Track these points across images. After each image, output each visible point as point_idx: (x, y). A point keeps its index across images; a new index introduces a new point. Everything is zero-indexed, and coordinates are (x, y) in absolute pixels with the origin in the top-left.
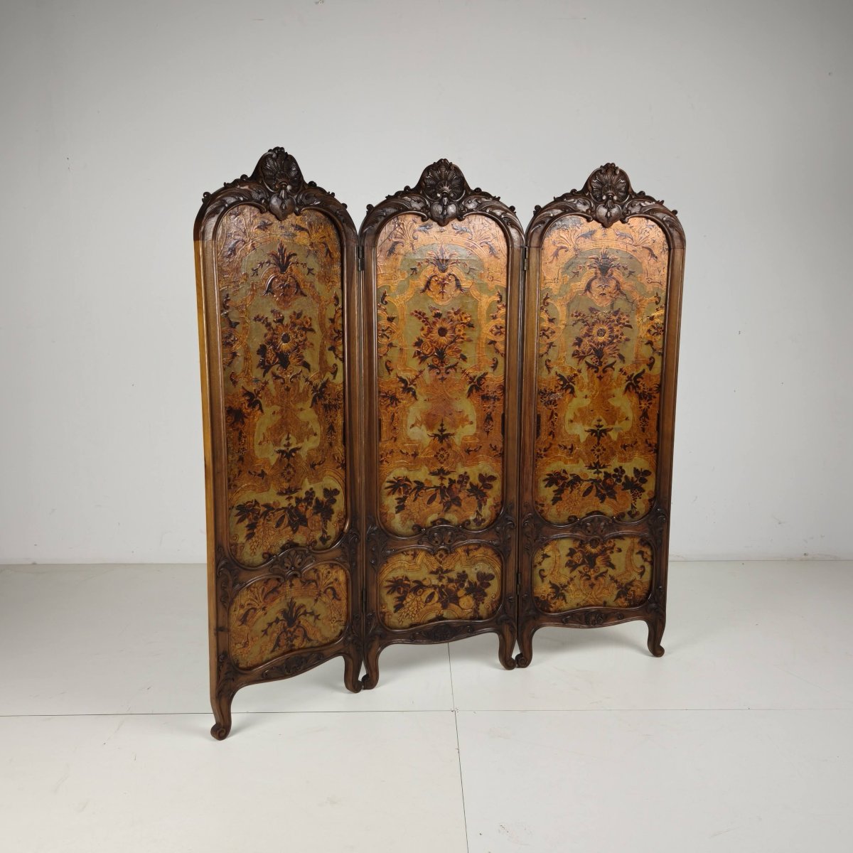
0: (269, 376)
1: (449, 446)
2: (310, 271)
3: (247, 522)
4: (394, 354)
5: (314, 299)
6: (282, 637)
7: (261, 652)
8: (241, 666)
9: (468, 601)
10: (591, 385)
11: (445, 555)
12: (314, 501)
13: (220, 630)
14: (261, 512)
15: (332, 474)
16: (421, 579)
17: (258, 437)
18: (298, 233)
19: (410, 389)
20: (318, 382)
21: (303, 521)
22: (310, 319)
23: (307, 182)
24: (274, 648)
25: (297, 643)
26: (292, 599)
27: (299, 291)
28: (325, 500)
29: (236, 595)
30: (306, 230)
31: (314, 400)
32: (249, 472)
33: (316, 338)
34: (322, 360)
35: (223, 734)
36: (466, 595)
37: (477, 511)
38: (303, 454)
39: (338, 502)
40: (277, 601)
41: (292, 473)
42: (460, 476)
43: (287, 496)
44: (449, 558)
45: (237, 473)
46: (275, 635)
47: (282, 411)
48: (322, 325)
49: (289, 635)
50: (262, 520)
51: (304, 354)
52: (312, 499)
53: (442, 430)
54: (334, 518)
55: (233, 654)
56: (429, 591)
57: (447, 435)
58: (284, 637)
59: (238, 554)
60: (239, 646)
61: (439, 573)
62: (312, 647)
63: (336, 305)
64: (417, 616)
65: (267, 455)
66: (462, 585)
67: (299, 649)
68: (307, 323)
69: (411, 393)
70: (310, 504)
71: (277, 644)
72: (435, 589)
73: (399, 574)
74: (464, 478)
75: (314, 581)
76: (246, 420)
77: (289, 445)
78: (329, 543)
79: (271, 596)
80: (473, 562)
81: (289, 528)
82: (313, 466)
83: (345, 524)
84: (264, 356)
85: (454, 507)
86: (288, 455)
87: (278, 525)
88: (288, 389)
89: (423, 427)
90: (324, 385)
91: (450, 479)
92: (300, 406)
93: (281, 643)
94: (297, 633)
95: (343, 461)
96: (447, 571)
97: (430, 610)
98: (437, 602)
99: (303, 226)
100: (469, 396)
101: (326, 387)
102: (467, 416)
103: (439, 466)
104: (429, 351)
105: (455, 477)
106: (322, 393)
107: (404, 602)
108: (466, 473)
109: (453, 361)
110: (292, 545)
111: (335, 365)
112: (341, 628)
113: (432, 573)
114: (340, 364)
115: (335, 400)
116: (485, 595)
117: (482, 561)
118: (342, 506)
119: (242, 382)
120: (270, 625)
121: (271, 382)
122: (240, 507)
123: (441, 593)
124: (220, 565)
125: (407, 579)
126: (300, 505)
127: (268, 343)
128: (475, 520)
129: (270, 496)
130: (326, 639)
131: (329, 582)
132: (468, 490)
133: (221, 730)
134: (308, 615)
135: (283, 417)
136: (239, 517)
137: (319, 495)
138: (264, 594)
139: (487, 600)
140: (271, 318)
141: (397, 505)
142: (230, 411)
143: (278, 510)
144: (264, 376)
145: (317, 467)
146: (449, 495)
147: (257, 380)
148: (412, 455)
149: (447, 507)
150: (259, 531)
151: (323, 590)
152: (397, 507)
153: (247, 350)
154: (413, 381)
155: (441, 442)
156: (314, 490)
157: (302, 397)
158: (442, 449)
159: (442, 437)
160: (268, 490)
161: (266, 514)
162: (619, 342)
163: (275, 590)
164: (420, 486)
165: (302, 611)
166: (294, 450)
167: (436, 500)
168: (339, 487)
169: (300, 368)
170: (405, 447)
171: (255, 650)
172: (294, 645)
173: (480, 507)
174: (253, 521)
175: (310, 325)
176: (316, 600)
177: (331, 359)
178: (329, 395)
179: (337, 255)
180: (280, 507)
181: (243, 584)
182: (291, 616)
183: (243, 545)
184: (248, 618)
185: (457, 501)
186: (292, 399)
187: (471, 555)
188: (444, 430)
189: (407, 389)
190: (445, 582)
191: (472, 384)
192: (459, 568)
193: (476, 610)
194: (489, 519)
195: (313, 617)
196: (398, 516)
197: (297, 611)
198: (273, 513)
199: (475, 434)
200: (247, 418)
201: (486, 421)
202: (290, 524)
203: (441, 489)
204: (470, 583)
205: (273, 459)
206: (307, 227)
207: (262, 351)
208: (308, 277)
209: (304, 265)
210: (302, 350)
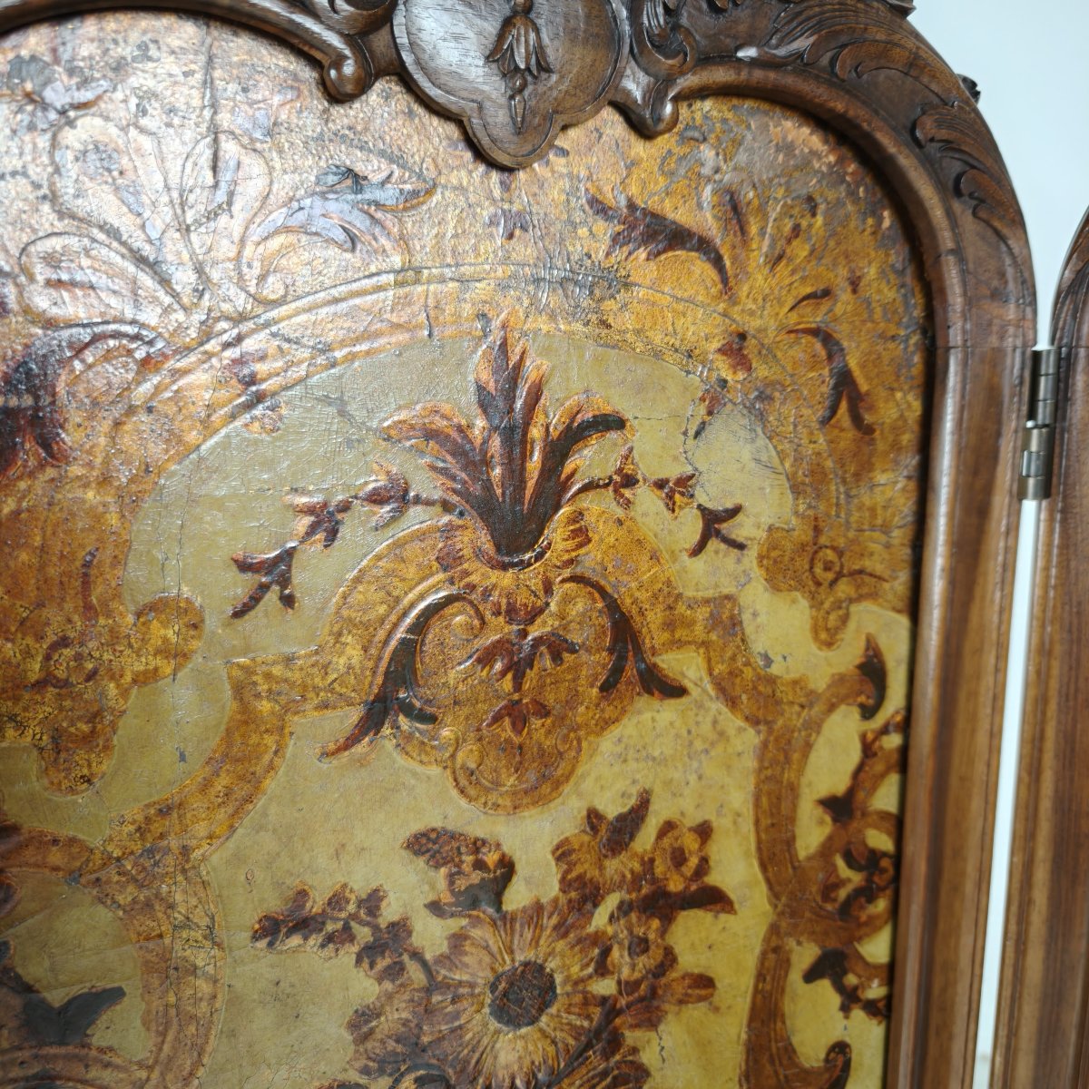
2: (714, 524)
5: (732, 703)
18: (640, 265)
22: (701, 829)
27: (630, 671)
33: (732, 941)
51: (648, 1057)
68: (679, 858)
99: (680, 214)
175: (701, 871)
206: (707, 222)
208: (698, 565)
209: (676, 490)
210: (631, 1037)
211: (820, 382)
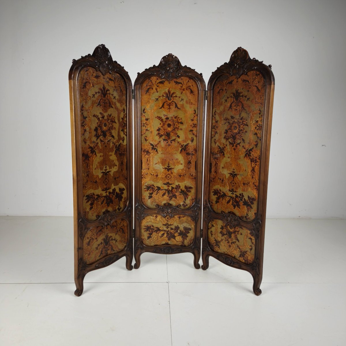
0: (99, 140)
1: (172, 173)
2: (115, 97)
3: (90, 202)
4: (148, 134)
5: (116, 109)
6: (103, 250)
7: (95, 257)
8: (87, 263)
9: (180, 238)
10: (231, 152)
11: (169, 218)
12: (115, 193)
13: (79, 249)
15: (122, 182)
16: (159, 227)
17: (95, 166)
18: (110, 81)
19: (155, 149)
20: (117, 144)
21: (112, 201)
22: (115, 117)
24: (100, 255)
25: (109, 252)
26: (107, 234)
27: (110, 106)
28: (120, 193)
29: (86, 234)
30: (113, 81)
31: (116, 151)
32: (91, 181)
33: (116, 125)
34: (119, 135)
35: (80, 294)
36: (178, 235)
37: (184, 201)
38: (112, 173)
39: (124, 193)
40: (102, 235)
41: (107, 181)
42: (177, 186)
43: (106, 191)
44: (171, 219)
45: (86, 181)
46: (101, 249)
47: (104, 155)
48: (119, 120)
49: (106, 249)
50: (96, 201)
51: (112, 132)
52: (115, 192)
53: (169, 166)
54: (123, 200)
55: (84, 258)
56: (162, 232)
57: (171, 169)
58: (104, 250)
59: (86, 216)
60: (87, 255)
61: (167, 225)
62: (114, 253)
63: (124, 113)
64: (157, 242)
65: (98, 173)
66: (177, 231)
67: (110, 254)
68: (113, 119)
69: (156, 150)
70: (114, 194)
71: (101, 253)
72: (165, 232)
73: (149, 224)
74: (178, 187)
75: (115, 226)
76: (90, 159)
77: (106, 170)
78: (121, 210)
79: (99, 233)
80: (181, 223)
81: (106, 204)
82: (115, 179)
83: (127, 203)
84: (97, 132)
85: (173, 199)
86: (106, 174)
87: (102, 204)
88: (106, 146)
89: (161, 164)
90: (119, 145)
91: (172, 187)
92: (110, 153)
93: (103, 253)
94: (109, 248)
95: (126, 176)
96: (170, 225)
97: (163, 240)
98: (166, 237)
99: (112, 79)
100: (181, 153)
101: (120, 146)
102: (180, 161)
103: (167, 181)
104: (163, 133)
105: (174, 186)
106: (119, 148)
107: (152, 236)
108: (179, 185)
109: (173, 138)
110: (107, 211)
111: (124, 137)
112: (125, 245)
113: (164, 225)
114: (125, 137)
115: (124, 152)
116: (187, 236)
117: (186, 222)
118: (126, 195)
119: (88, 143)
120: (99, 245)
121: (99, 143)
122: (87, 196)
123: (167, 233)
124: (80, 221)
125: (153, 226)
126: (110, 195)
127: (99, 126)
128: (183, 205)
129: (99, 191)
130: (120, 249)
131: (121, 226)
132: (180, 192)
133: (79, 292)
134: (113, 240)
135: (104, 158)
136: (87, 200)
137: (117, 190)
138: (96, 233)
139: (188, 239)
140: (100, 116)
141: (149, 196)
142: (83, 155)
143: (102, 197)
144: (97, 140)
145: (117, 179)
146: (171, 193)
147: (94, 142)
148: (156, 176)
149: (171, 198)
150: (95, 206)
151: (118, 230)
152: (149, 197)
153: (90, 129)
154: (156, 145)
155: (168, 171)
156: (116, 188)
157: (111, 150)
158: (169, 174)
159: (169, 169)
160: (98, 189)
161: (97, 199)
162: (243, 133)
163: (100, 230)
164: (159, 188)
165: (111, 239)
166: (108, 172)
167: (166, 195)
168: (124, 187)
169: (111, 138)
170: (152, 172)
171: (93, 257)
172: (108, 253)
173: (185, 199)
174: (93, 202)
175: (115, 120)
176: (116, 234)
177: (122, 135)
178: (121, 149)
179: (125, 92)
181: (88, 229)
182: (107, 241)
183: (88, 212)
184: (90, 243)
185: (175, 196)
186: (108, 150)
187: (181, 219)
188: (170, 166)
189: (153, 148)
190: (169, 229)
191: (182, 148)
192: (176, 224)
193: (183, 242)
194: (189, 205)
195: (115, 241)
196: (149, 200)
197: (109, 239)
198: (100, 198)
199: (183, 169)
200: (90, 158)
201: (188, 164)
203: (168, 191)
204: (180, 231)
205: (100, 175)
206: (113, 79)
207: (96, 130)
208: (114, 100)
209: (112, 95)
210: (111, 130)
211: (120, 90)
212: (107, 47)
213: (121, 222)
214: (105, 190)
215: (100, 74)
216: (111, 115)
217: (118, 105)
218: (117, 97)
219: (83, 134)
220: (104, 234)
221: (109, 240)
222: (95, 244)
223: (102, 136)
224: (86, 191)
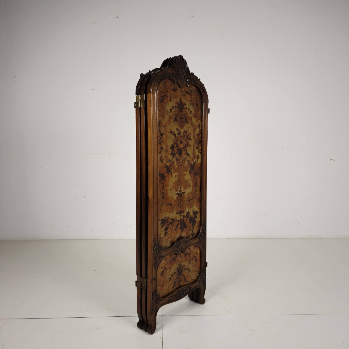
0: (174, 159)
2: (191, 112)
3: (164, 227)
5: (191, 125)
7: (169, 289)
8: (160, 296)
12: (189, 217)
13: (153, 280)
14: (170, 222)
15: (196, 204)
17: (170, 187)
18: (187, 95)
20: (192, 162)
21: (185, 226)
22: (190, 134)
23: (191, 72)
24: (173, 286)
25: (182, 283)
26: (180, 263)
27: (186, 121)
28: (193, 216)
29: (160, 263)
30: (190, 94)
31: (190, 171)
32: (166, 203)
33: (192, 143)
34: (194, 153)
35: (153, 331)
38: (186, 195)
39: (198, 217)
40: (175, 264)
41: (182, 204)
43: (180, 215)
45: (161, 204)
46: (174, 280)
47: (179, 175)
48: (194, 137)
49: (179, 280)
50: (170, 226)
51: (187, 150)
52: (189, 216)
54: (196, 224)
55: (158, 291)
58: (177, 281)
59: (161, 243)
60: (160, 287)
62: (186, 285)
63: (199, 128)
65: (173, 195)
67: (183, 286)
70: (188, 218)
71: (174, 285)
75: (189, 254)
76: (165, 179)
77: (181, 191)
78: (194, 236)
79: (173, 262)
81: (180, 230)
82: (189, 201)
84: (173, 150)
86: (180, 195)
87: (176, 229)
88: (181, 165)
90: (194, 164)
92: (185, 173)
93: (176, 284)
94: (182, 279)
95: (200, 198)
99: (188, 92)
101: (195, 165)
106: (193, 167)
110: (181, 238)
111: (198, 155)
112: (198, 275)
114: (200, 155)
115: (198, 171)
118: (199, 219)
119: (165, 161)
120: (172, 275)
121: (175, 162)
122: (162, 220)
126: (184, 219)
127: (175, 144)
129: (173, 215)
130: (192, 280)
131: (194, 254)
134: (186, 270)
135: (179, 178)
136: (162, 225)
137: (191, 214)
138: (170, 261)
140: (176, 132)
142: (160, 175)
143: (176, 221)
144: (173, 159)
145: (191, 201)
147: (170, 161)
150: (169, 231)
151: (192, 258)
153: (167, 146)
156: (189, 211)
157: (186, 169)
160: (173, 212)
161: (172, 223)
163: (174, 259)
165: (184, 268)
166: (183, 193)
169: (186, 156)
171: (166, 288)
172: (181, 284)
174: (167, 227)
175: (190, 137)
176: (189, 263)
177: (197, 152)
178: (196, 168)
179: (200, 106)
180: (177, 220)
181: (162, 257)
182: (180, 271)
183: (163, 238)
184: (164, 273)
186: (183, 170)
195: (188, 271)
197: (182, 268)
198: (174, 223)
200: (166, 178)
202: (180, 228)
205: (175, 197)
206: (190, 92)
207: (172, 147)
208: (190, 115)
209: (189, 109)
210: (187, 148)
211: (196, 104)
212: (184, 58)
213: (194, 250)
214: (180, 213)
215: (178, 87)
216: (186, 131)
217: (194, 120)
218: (193, 112)
219: (160, 152)
220: (177, 262)
221: (182, 271)
222: (169, 274)
223: (178, 154)
224: (162, 214)
